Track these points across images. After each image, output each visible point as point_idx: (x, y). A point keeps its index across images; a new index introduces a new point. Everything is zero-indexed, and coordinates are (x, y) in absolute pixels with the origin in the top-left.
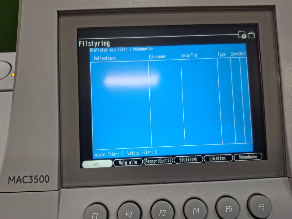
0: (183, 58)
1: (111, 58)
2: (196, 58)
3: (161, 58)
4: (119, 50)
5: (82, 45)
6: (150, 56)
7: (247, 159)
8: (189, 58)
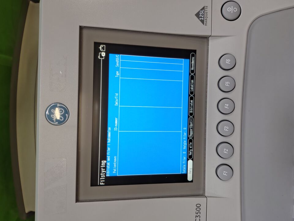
0: (118, 104)
1: (115, 160)
2: (119, 94)
3: (117, 121)
4: (109, 153)
5: (103, 182)
8: (118, 100)
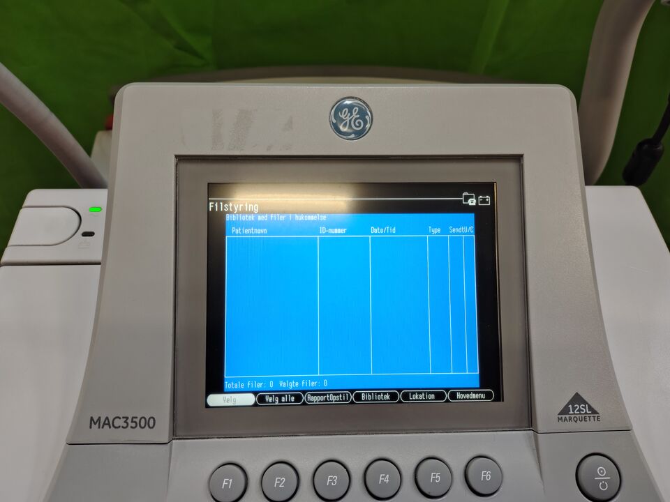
6: (322, 228)
7: (469, 399)
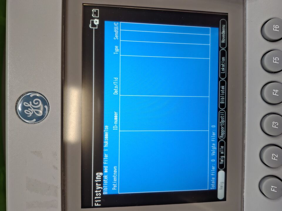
6: (114, 128)
7: (225, 35)
